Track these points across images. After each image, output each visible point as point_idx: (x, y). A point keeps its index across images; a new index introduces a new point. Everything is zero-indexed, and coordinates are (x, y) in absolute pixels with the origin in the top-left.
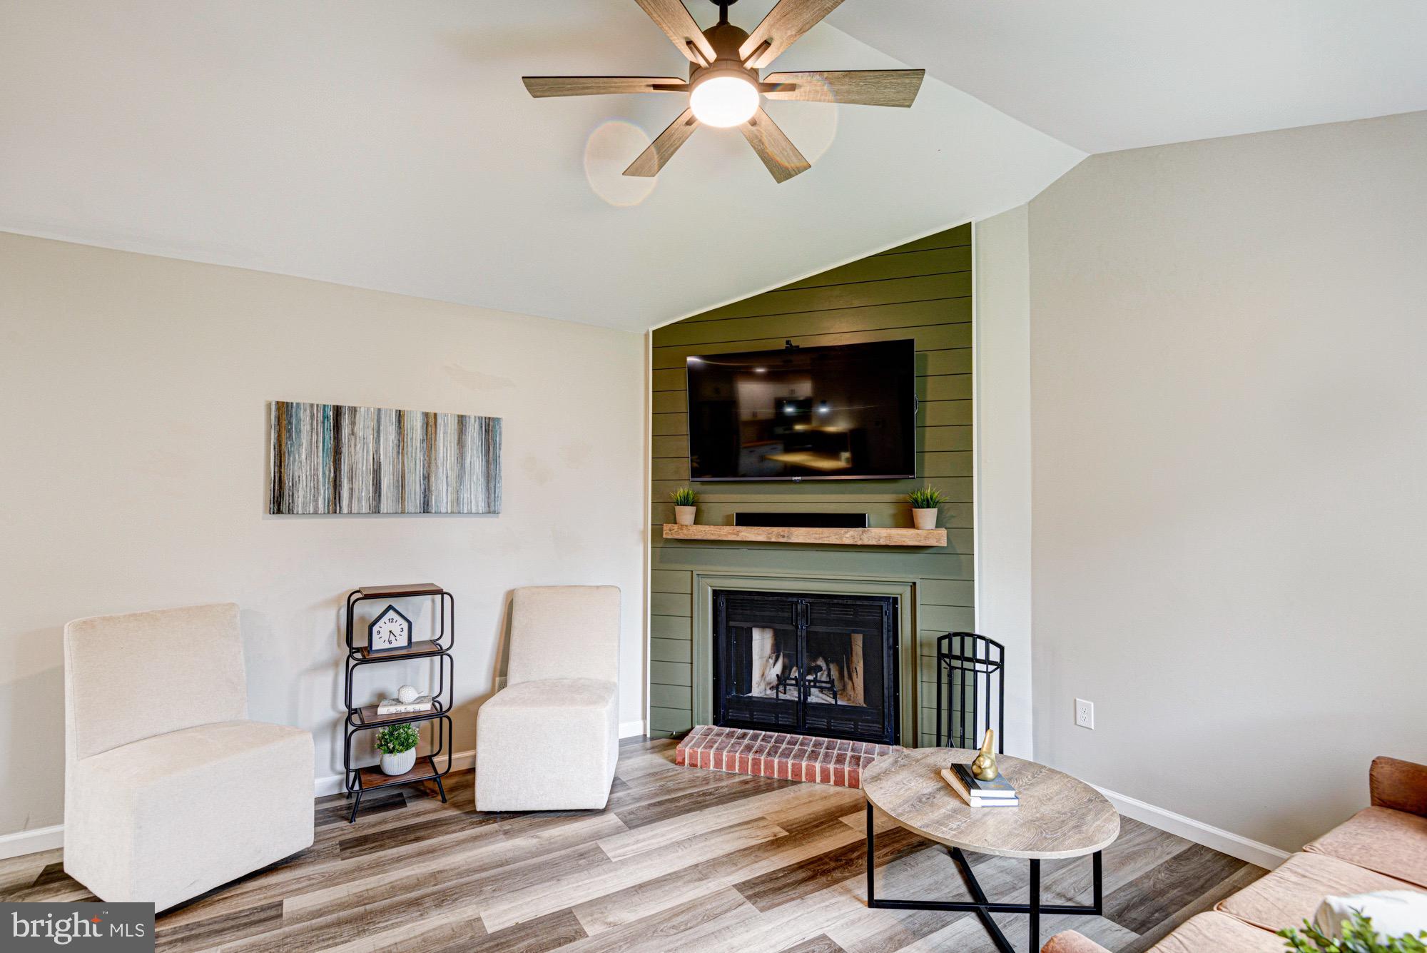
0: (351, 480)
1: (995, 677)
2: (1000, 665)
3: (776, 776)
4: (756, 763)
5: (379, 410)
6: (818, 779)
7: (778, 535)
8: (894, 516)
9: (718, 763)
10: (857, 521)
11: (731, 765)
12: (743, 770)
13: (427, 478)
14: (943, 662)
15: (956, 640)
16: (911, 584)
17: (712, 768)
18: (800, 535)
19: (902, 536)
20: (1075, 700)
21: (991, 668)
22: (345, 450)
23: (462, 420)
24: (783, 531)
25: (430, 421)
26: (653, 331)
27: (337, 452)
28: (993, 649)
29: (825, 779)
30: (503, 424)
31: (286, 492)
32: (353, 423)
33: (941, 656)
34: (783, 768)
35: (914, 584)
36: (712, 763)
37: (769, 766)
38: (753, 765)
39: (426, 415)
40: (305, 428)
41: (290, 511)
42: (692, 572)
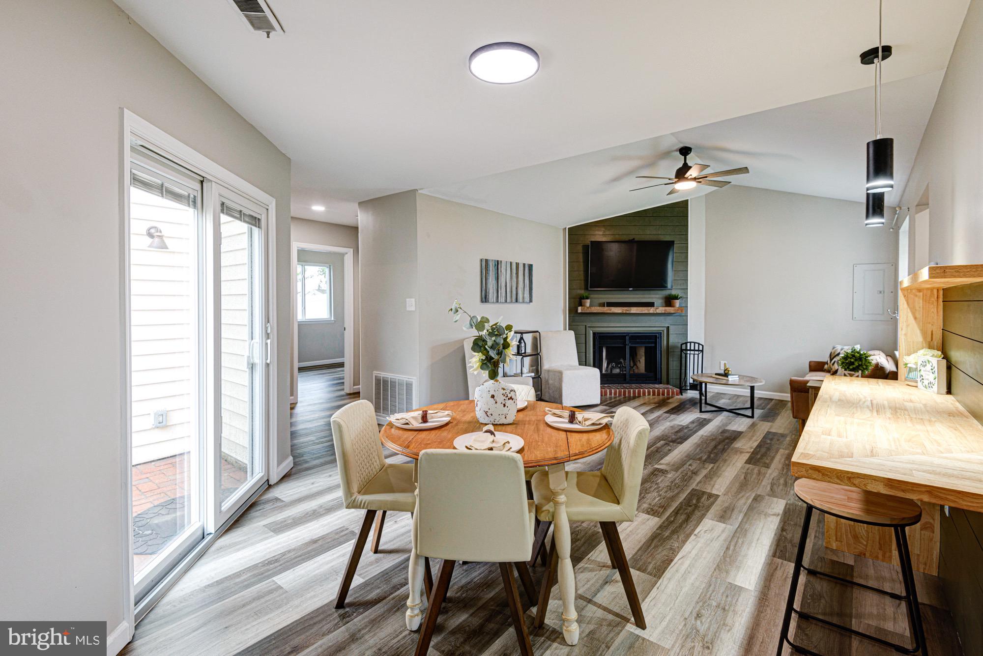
0: (501, 289)
1: (700, 355)
2: (702, 351)
3: (632, 395)
4: (625, 392)
5: (506, 262)
6: (647, 395)
7: (626, 310)
8: (662, 302)
9: (611, 394)
10: (651, 305)
11: (615, 394)
12: (620, 395)
13: (517, 288)
14: (683, 353)
15: (692, 344)
17: (608, 395)
18: (634, 310)
19: (670, 310)
20: (720, 362)
21: (700, 352)
22: (499, 278)
23: (524, 264)
24: (628, 309)
25: (517, 264)
26: (569, 228)
27: (498, 279)
28: (701, 347)
29: (649, 394)
30: (533, 266)
31: (487, 294)
32: (501, 267)
33: (682, 350)
34: (634, 392)
35: (668, 327)
36: (608, 394)
37: (629, 392)
38: (624, 392)
39: (516, 263)
40: (491, 269)
41: (488, 302)
42: (586, 326)
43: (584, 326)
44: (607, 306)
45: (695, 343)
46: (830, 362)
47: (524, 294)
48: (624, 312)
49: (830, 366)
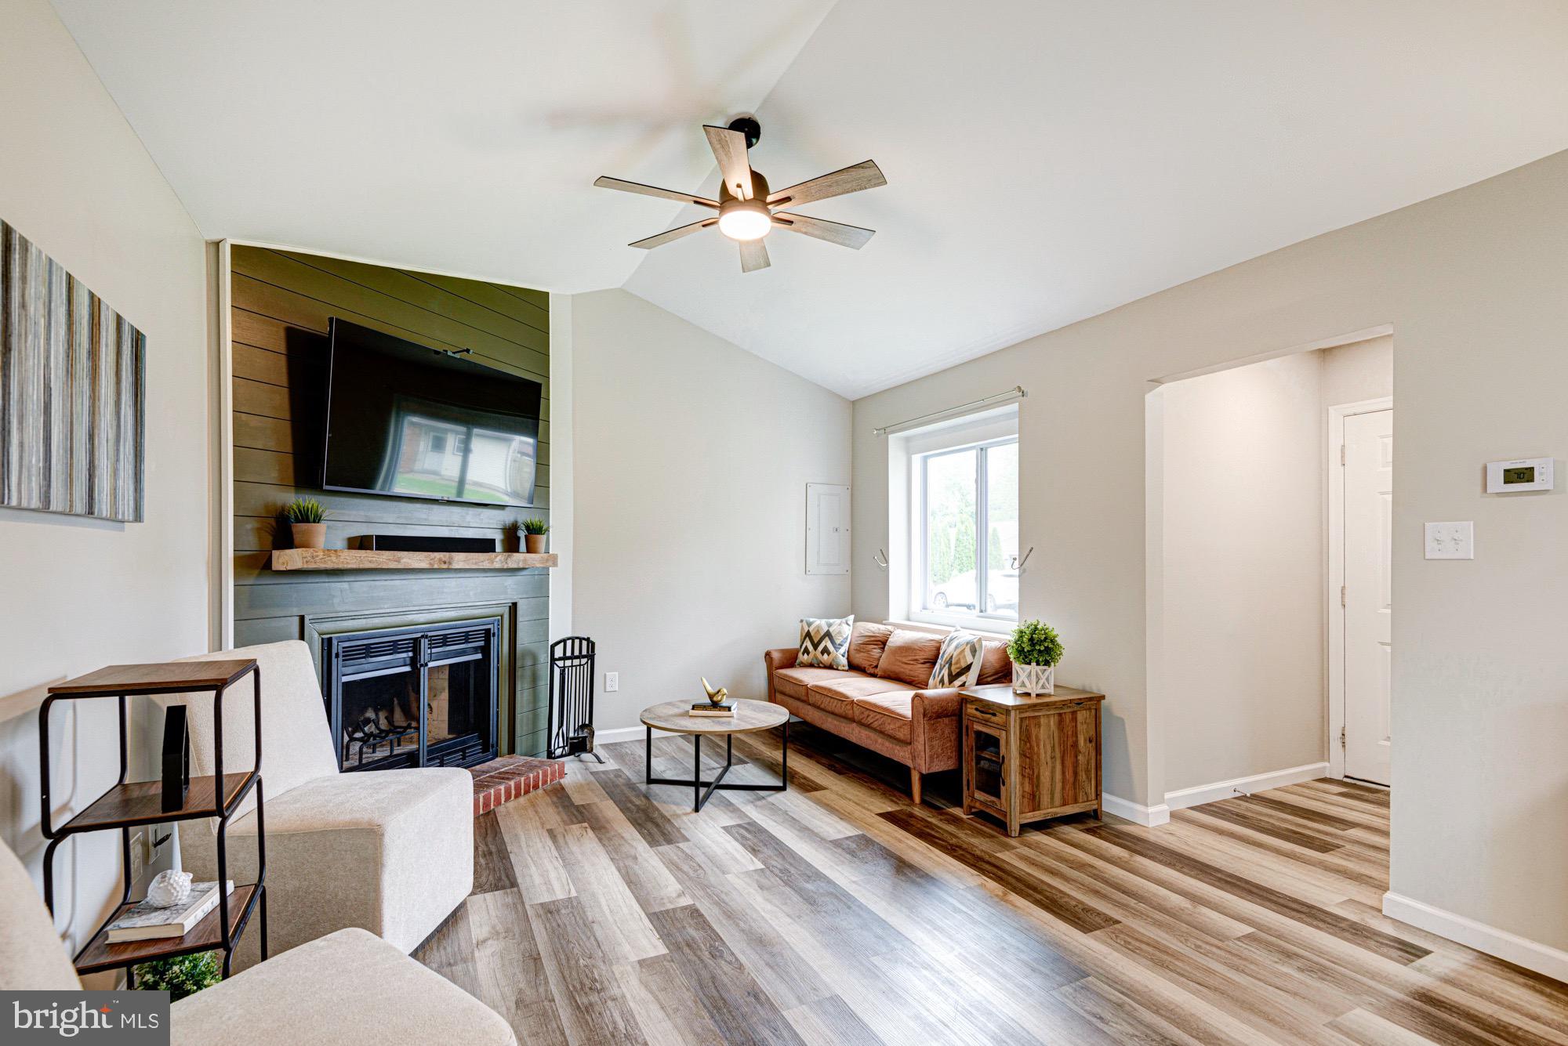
0: (21, 421)
2: (590, 657)
10: (488, 546)
13: (91, 437)
15: (577, 642)
16: (510, 605)
20: (605, 675)
21: (583, 661)
22: (14, 342)
24: (445, 556)
25: (96, 306)
26: (233, 246)
27: (7, 345)
30: (150, 348)
32: (24, 279)
33: (553, 661)
35: (515, 605)
42: (302, 618)
43: (296, 620)
44: (376, 550)
45: (581, 639)
46: (815, 649)
47: (115, 473)
48: (436, 566)
49: (815, 655)
